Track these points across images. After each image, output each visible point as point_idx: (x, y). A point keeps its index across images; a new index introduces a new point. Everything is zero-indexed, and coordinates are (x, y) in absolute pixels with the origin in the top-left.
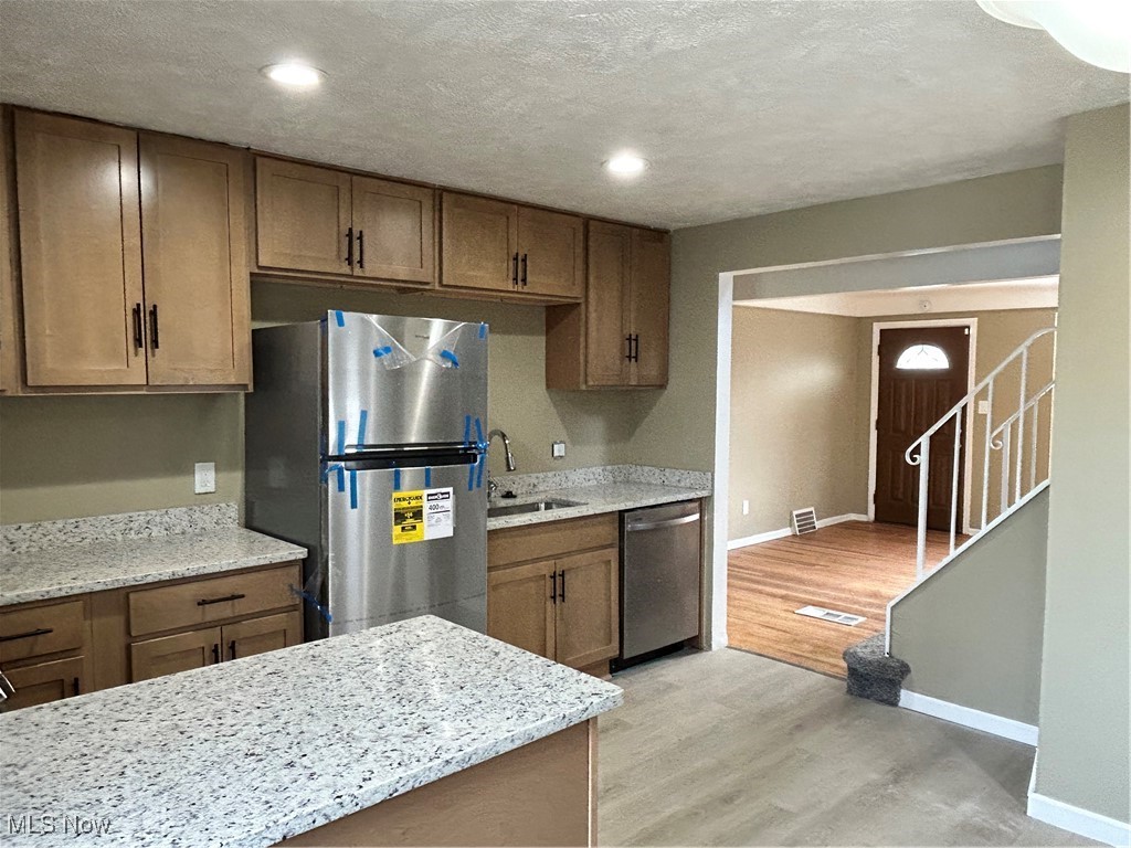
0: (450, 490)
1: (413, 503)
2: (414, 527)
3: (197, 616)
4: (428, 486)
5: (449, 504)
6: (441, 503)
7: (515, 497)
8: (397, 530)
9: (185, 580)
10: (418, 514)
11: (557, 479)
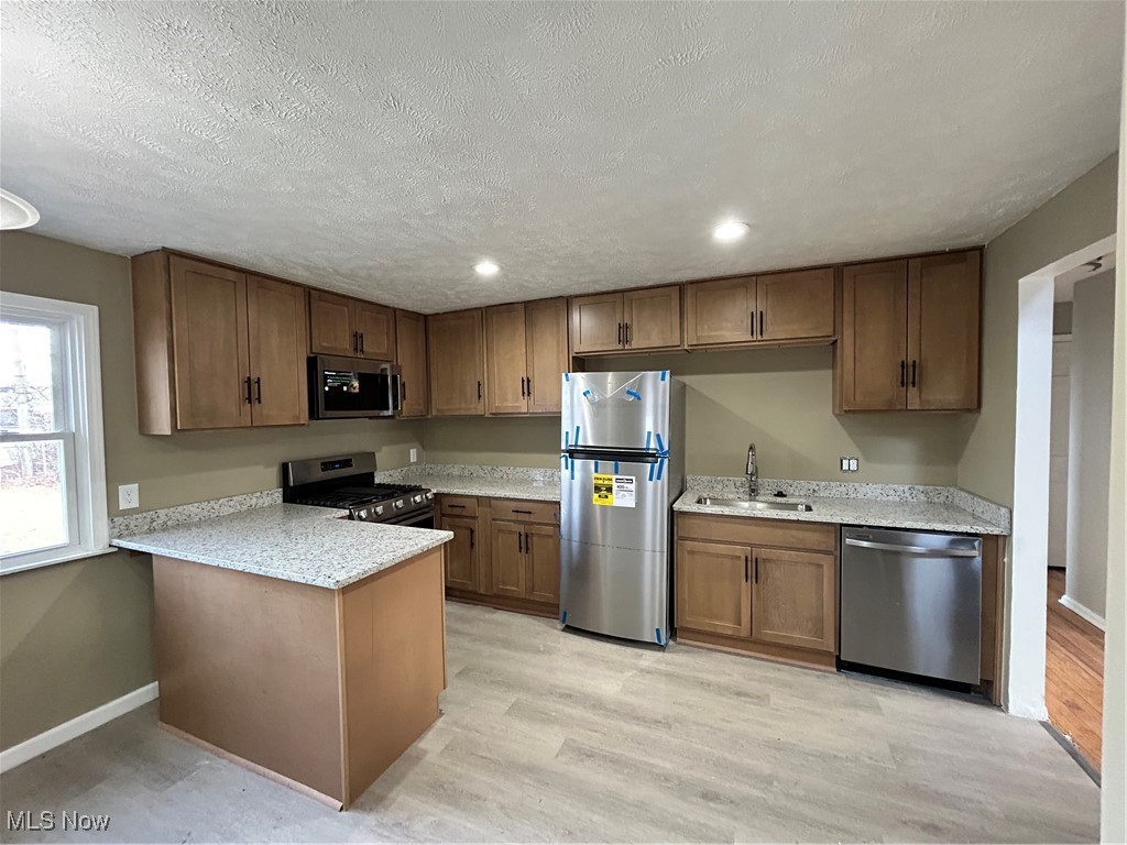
0: (634, 478)
1: (606, 482)
2: (607, 497)
3: (514, 516)
4: (616, 472)
5: (632, 487)
6: (626, 485)
7: (785, 496)
8: (596, 496)
9: (509, 499)
10: (609, 489)
11: (842, 489)
